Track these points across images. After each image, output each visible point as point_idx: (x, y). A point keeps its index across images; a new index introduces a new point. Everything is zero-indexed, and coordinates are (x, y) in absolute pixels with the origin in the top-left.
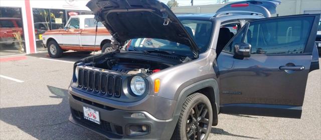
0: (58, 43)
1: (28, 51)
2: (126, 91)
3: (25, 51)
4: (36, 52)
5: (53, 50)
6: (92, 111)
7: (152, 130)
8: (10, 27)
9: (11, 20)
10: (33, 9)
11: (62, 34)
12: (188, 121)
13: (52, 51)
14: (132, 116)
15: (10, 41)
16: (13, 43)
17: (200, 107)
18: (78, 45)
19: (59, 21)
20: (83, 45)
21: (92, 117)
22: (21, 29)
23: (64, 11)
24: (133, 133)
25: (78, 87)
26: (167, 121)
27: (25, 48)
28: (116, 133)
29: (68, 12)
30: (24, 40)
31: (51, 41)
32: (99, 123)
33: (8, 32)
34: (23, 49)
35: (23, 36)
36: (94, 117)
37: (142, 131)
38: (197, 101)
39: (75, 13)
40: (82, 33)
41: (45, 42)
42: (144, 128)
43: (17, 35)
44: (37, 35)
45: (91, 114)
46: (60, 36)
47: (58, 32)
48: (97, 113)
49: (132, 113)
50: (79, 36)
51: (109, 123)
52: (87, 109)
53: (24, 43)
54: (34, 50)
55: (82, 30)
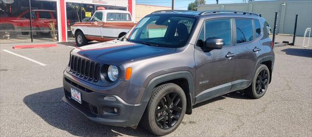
0: (84, 34)
1: (60, 40)
2: (102, 77)
3: (58, 40)
4: (67, 41)
5: (79, 39)
6: (77, 92)
7: (122, 113)
8: (47, 18)
9: (48, 12)
10: (67, 3)
11: (88, 26)
12: (159, 108)
13: (79, 41)
14: (105, 99)
15: (46, 31)
16: (49, 32)
17: (172, 96)
18: (99, 36)
19: (88, 14)
20: (104, 37)
21: (76, 98)
22: (56, 20)
23: (93, 5)
24: (105, 113)
25: (70, 71)
26: (136, 105)
27: (58, 37)
28: (93, 113)
29: (97, 7)
30: (57, 30)
31: (78, 31)
32: (80, 103)
33: (45, 22)
34: (56, 38)
35: (56, 27)
36: (78, 97)
37: (114, 112)
38: (168, 90)
39: (103, 8)
40: (104, 26)
41: (73, 33)
42: (116, 110)
43: (52, 25)
44: (69, 26)
45: (76, 95)
46: (86, 28)
47: (84, 24)
48: (80, 94)
49: (106, 96)
50: (102, 29)
51: (88, 103)
52: (73, 90)
53: (57, 32)
54: (65, 39)
55: (104, 23)
